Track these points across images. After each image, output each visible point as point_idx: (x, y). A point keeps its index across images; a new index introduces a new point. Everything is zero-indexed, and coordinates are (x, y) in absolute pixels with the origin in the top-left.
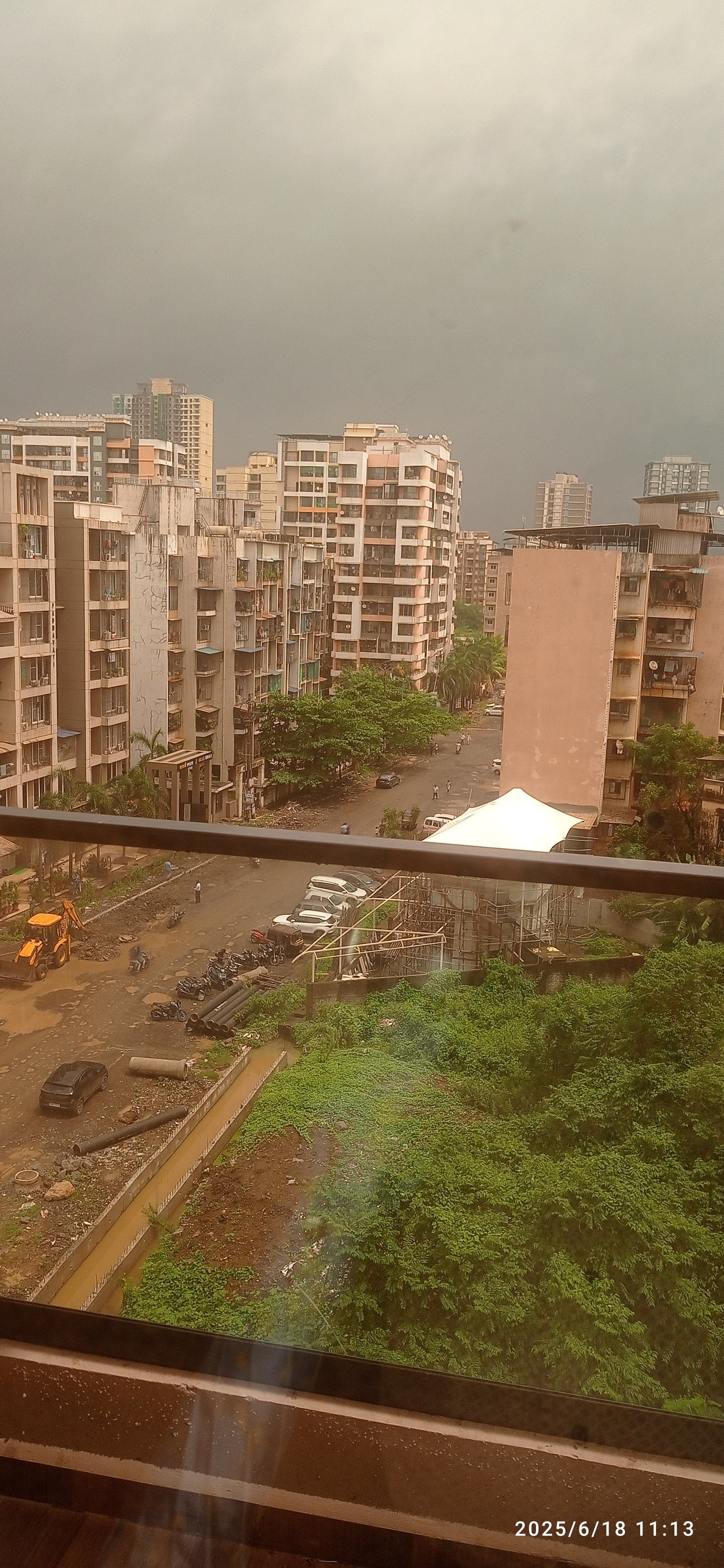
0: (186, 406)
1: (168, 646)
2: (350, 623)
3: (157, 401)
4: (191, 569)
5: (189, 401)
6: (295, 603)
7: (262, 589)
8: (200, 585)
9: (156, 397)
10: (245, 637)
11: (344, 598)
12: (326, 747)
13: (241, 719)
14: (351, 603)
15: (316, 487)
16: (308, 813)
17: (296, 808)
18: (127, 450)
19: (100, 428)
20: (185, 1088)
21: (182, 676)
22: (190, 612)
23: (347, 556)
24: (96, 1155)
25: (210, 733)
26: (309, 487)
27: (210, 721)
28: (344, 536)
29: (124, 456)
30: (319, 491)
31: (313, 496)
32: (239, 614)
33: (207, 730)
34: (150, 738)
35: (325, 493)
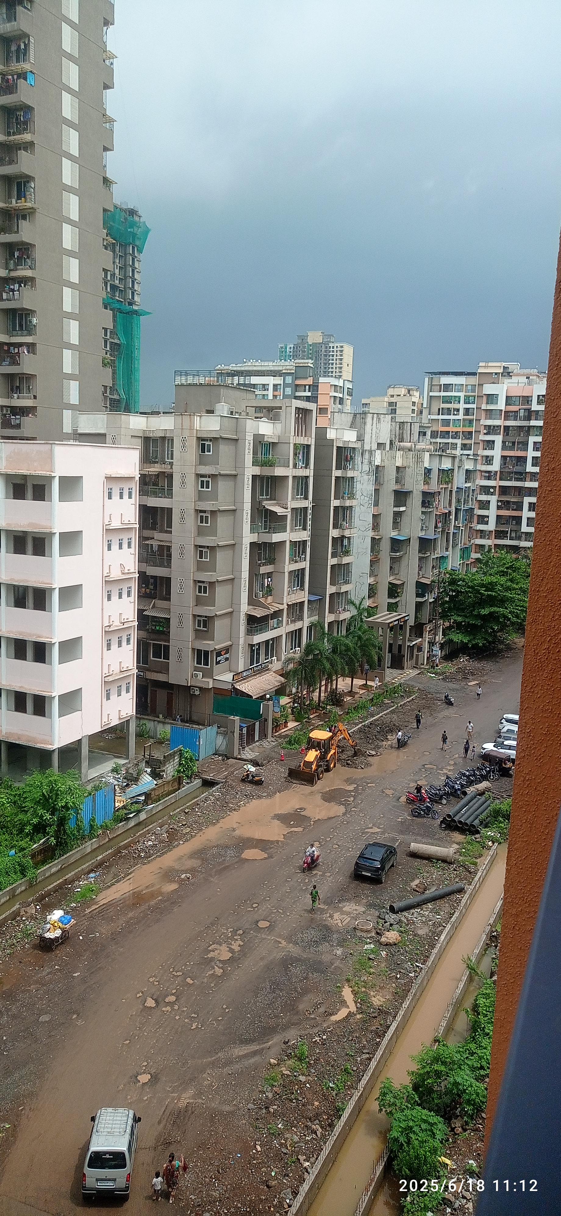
0: (333, 351)
1: (371, 534)
2: (488, 517)
3: (311, 348)
4: (390, 475)
5: (335, 347)
6: (458, 501)
7: (440, 490)
8: (396, 487)
9: (311, 345)
10: (426, 527)
11: (483, 498)
12: (491, 614)
13: (422, 589)
14: (489, 501)
15: (454, 412)
16: (477, 665)
17: (466, 660)
18: (309, 386)
19: (291, 370)
20: (455, 870)
21: (379, 556)
22: (388, 508)
23: (487, 465)
24: (405, 913)
25: (397, 600)
26: (449, 411)
27: (399, 590)
28: (486, 449)
29: (307, 390)
30: (456, 415)
31: (452, 418)
32: (424, 509)
33: (396, 597)
34: (357, 603)
35: (461, 416)
